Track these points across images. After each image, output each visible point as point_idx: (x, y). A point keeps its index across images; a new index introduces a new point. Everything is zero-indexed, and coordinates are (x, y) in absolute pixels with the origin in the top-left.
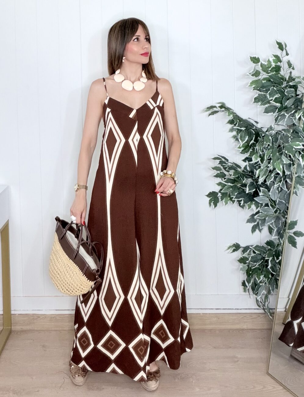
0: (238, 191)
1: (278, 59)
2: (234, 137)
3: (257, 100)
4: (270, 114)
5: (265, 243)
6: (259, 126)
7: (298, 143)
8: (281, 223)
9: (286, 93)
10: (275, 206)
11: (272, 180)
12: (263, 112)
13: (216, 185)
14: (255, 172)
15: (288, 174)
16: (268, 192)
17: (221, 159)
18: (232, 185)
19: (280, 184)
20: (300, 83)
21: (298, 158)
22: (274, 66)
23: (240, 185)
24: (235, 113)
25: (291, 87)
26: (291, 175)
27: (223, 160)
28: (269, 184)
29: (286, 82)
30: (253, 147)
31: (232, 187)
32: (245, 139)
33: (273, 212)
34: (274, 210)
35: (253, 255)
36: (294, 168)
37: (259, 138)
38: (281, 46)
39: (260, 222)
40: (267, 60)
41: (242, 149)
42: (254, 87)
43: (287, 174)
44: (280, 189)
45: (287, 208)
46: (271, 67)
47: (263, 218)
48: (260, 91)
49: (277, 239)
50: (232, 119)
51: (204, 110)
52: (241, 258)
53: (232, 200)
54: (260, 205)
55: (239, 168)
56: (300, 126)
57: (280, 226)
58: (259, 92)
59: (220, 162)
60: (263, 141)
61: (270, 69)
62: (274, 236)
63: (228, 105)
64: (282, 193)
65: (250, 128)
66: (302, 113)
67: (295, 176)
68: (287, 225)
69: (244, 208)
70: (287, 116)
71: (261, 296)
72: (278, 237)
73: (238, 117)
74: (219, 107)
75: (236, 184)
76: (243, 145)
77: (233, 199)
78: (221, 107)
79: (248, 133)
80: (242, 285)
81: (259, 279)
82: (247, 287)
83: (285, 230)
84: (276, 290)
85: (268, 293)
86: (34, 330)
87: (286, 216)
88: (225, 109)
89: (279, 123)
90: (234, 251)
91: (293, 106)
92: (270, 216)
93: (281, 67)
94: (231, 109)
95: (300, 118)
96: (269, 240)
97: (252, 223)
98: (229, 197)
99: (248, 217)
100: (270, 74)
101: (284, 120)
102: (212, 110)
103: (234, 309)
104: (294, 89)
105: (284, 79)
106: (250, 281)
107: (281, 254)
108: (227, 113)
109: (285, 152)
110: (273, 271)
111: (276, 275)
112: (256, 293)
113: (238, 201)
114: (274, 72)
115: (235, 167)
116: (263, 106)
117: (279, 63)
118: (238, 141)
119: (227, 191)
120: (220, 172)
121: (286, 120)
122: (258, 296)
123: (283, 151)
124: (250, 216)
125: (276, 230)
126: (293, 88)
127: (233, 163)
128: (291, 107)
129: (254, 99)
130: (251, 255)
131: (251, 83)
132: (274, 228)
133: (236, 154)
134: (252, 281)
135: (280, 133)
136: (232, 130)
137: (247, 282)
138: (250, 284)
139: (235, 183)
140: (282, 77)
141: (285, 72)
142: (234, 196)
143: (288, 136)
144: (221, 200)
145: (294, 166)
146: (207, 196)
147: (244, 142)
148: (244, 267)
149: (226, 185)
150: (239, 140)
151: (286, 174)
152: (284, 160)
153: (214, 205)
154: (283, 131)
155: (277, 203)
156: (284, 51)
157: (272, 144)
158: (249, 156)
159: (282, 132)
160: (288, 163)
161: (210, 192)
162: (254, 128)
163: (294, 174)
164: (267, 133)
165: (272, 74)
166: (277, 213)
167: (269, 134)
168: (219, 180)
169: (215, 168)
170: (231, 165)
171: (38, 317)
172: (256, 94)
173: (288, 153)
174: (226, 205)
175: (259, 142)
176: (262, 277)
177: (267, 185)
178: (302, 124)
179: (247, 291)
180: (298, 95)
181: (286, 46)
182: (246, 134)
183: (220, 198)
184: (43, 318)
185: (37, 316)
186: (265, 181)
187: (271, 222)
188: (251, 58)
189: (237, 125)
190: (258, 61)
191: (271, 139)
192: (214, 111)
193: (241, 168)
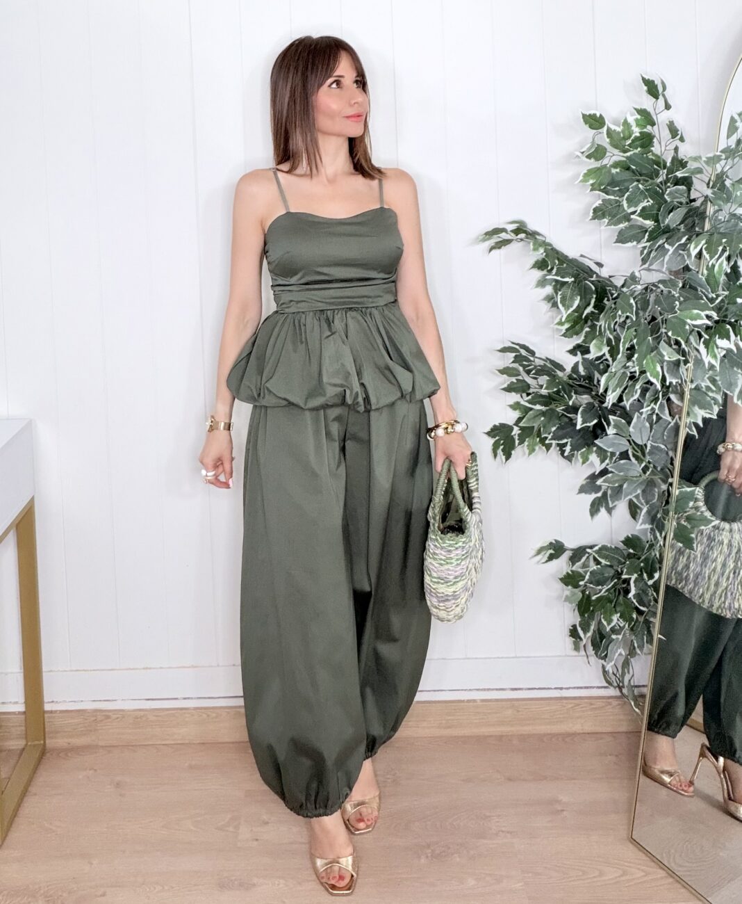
0: (557, 421)
1: (646, 117)
2: (550, 299)
3: (599, 213)
4: (629, 244)
5: (622, 542)
6: (604, 273)
7: (696, 311)
8: (657, 494)
9: (666, 196)
10: (642, 457)
11: (636, 396)
12: (615, 241)
13: (508, 408)
14: (596, 379)
15: (674, 384)
16: (627, 425)
17: (519, 351)
18: (543, 408)
19: (654, 406)
20: (700, 171)
21: (697, 347)
22: (638, 135)
23: (564, 407)
24: (550, 245)
25: (677, 182)
26: (680, 384)
27: (523, 352)
28: (630, 404)
29: (665, 171)
30: (592, 321)
31: (543, 414)
32: (574, 303)
33: (638, 472)
34: (640, 466)
35: (593, 567)
36: (686, 371)
37: (605, 301)
38: (653, 89)
39: (609, 492)
40: (622, 121)
41: (567, 326)
42: (592, 185)
43: (671, 383)
44: (654, 417)
45: (669, 461)
46: (630, 136)
47: (617, 485)
48: (607, 194)
49: (649, 530)
50: (544, 259)
51: (478, 238)
52: (568, 573)
53: (544, 444)
54: (609, 454)
55: (560, 371)
56: (700, 272)
57: (655, 500)
58: (604, 194)
59: (516, 357)
60: (615, 308)
61: (629, 142)
62: (641, 524)
63: (532, 226)
64: (661, 426)
65: (587, 280)
66: (704, 242)
67: (688, 387)
68: (673, 500)
69: (573, 462)
70: (671, 250)
71: (613, 662)
72: (651, 526)
73: (557, 252)
74: (512, 231)
75: (554, 408)
76: (568, 316)
77: (547, 442)
78: (517, 232)
79: (580, 291)
80: (570, 636)
81: (609, 622)
82: (581, 639)
83: (668, 512)
84: (648, 647)
85: (629, 655)
86: (97, 747)
87: (670, 480)
88: (527, 234)
89: (651, 268)
90: (551, 558)
91: (682, 225)
92: (632, 480)
93: (654, 136)
94: (539, 234)
95: (700, 255)
96: (632, 535)
97: (590, 494)
98: (538, 437)
99: (581, 480)
100: (628, 154)
101: (664, 260)
102: (497, 238)
103: (551, 689)
104: (684, 187)
105: (662, 162)
106: (589, 626)
107: (658, 566)
108: (532, 244)
109: (666, 333)
110: (640, 605)
111: (648, 613)
112: (603, 655)
113: (558, 445)
114: (639, 149)
115: (550, 368)
116: (612, 227)
117: (649, 127)
118: (558, 308)
119: (533, 422)
120: (517, 380)
121: (667, 258)
122: (608, 664)
123: (661, 330)
124: (587, 478)
125: (645, 510)
126: (683, 184)
127: (547, 358)
128: (679, 227)
129: (592, 211)
130: (588, 567)
131: (585, 174)
132: (642, 504)
133: (554, 337)
134: (592, 628)
135: (654, 289)
136: (542, 283)
137: (582, 629)
138: (589, 634)
139: (551, 403)
140: (657, 159)
141: (662, 148)
142: (549, 434)
143: (673, 296)
144: (519, 444)
145: (688, 365)
146: (488, 434)
147: (571, 310)
148: (574, 594)
149: (531, 409)
150: (560, 306)
151: (668, 384)
152: (665, 353)
153: (504, 455)
154: (661, 286)
155: (648, 450)
156: (661, 98)
157: (637, 314)
158: (582, 342)
159: (659, 288)
160: (675, 359)
161: (495, 426)
162: (594, 278)
163: (688, 383)
164: (625, 290)
165: (634, 153)
166: (648, 473)
167: (628, 293)
168: (514, 397)
169: (505, 371)
170: (542, 363)
171: (106, 715)
172: (597, 199)
173: (672, 337)
174: (530, 454)
175: (606, 310)
176: (615, 617)
177: (624, 408)
178: (705, 268)
179: (582, 648)
180: (694, 200)
181: (664, 88)
182: (574, 291)
183: (516, 437)
184: (117, 718)
185: (104, 714)
186: (620, 399)
187: (634, 495)
188: (584, 116)
189: (554, 271)
190: (601, 123)
191: (634, 304)
192: (501, 239)
193: (565, 370)
